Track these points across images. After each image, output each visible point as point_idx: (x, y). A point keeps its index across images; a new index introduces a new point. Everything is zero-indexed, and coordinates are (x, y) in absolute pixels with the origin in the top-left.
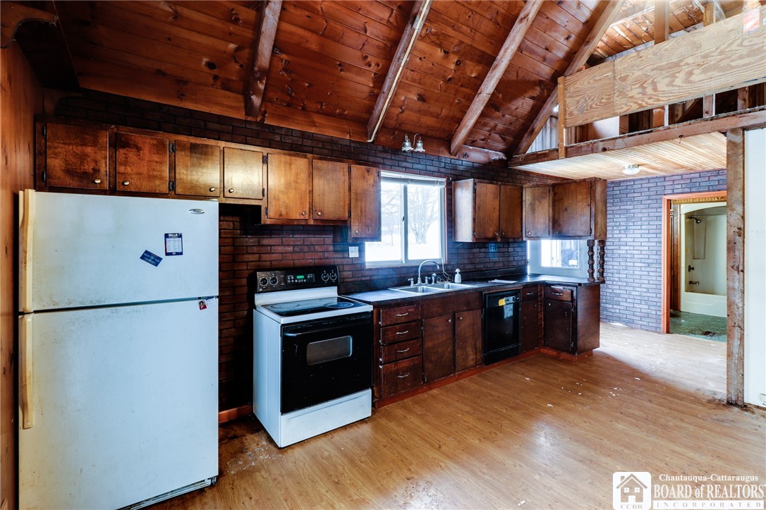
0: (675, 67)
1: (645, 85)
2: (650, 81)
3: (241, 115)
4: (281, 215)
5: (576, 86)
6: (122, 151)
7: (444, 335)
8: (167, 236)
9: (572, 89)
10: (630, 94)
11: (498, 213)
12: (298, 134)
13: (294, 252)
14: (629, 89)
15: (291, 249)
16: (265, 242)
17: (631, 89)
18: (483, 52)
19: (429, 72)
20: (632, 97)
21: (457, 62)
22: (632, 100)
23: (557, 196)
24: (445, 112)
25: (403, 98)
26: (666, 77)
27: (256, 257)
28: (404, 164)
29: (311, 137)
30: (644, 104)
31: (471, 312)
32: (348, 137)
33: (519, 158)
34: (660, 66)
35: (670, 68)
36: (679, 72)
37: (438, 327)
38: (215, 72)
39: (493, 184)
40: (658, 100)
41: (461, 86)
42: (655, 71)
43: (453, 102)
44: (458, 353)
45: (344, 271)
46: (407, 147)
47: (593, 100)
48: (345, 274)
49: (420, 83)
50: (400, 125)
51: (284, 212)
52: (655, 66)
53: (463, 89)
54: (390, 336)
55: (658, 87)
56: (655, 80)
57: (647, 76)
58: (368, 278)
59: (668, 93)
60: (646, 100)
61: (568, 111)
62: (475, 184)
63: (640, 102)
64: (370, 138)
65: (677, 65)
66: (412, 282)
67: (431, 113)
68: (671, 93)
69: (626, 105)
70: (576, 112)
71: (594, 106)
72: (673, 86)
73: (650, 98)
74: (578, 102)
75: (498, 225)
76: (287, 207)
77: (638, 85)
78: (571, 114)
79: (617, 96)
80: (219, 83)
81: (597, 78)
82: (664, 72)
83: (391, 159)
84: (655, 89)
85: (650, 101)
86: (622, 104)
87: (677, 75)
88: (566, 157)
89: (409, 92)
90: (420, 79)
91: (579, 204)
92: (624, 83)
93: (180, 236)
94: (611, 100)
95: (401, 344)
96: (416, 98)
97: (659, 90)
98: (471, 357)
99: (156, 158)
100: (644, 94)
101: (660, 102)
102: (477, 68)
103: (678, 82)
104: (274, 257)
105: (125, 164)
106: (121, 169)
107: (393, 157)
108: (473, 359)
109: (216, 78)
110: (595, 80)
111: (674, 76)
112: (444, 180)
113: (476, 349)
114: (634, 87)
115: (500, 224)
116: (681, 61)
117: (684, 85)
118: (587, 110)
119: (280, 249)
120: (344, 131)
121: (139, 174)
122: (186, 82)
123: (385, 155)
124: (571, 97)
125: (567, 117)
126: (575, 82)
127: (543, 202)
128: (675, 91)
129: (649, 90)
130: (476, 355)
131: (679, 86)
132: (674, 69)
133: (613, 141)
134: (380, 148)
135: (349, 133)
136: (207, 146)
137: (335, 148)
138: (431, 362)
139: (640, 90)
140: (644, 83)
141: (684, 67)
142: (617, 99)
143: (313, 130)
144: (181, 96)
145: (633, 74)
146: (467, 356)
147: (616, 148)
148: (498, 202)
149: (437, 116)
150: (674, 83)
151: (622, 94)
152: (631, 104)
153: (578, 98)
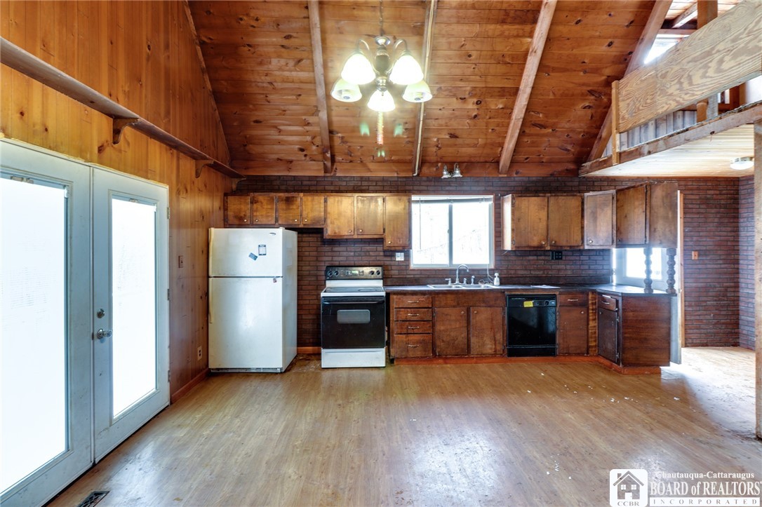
0: (708, 56)
1: (682, 80)
2: (686, 75)
3: (322, 174)
4: (335, 233)
5: (627, 89)
6: (255, 205)
7: (458, 323)
8: (259, 246)
9: (624, 93)
10: (670, 91)
11: (545, 223)
12: (359, 179)
13: (354, 256)
14: (668, 86)
15: (352, 254)
16: (336, 249)
17: (671, 86)
18: (501, 88)
19: (452, 116)
20: (671, 95)
21: (477, 102)
22: (670, 98)
23: (619, 202)
24: (481, 141)
25: (435, 140)
26: (700, 69)
27: (330, 258)
28: (447, 188)
29: (368, 179)
30: (681, 100)
31: (489, 308)
32: (396, 175)
33: (586, 167)
34: (695, 58)
35: (704, 58)
36: (711, 61)
37: (450, 315)
38: (305, 153)
39: (539, 196)
40: (693, 95)
41: (490, 118)
42: (691, 63)
43: (488, 132)
44: (473, 340)
45: (392, 270)
46: (446, 175)
47: (640, 101)
48: (393, 272)
49: (447, 126)
50: (441, 158)
51: (337, 231)
52: (690, 59)
53: (492, 120)
54: (403, 315)
55: (693, 81)
56: (690, 74)
57: (684, 70)
58: (412, 276)
59: (702, 86)
60: (683, 96)
61: (621, 114)
62: (513, 198)
63: (678, 99)
64: (415, 173)
65: (709, 53)
66: (450, 282)
67: (468, 144)
68: (705, 85)
69: (666, 104)
70: (627, 116)
71: (641, 108)
72: (706, 77)
73: (686, 94)
74: (628, 104)
75: (545, 234)
76: (339, 228)
77: (676, 81)
78: (623, 118)
79: (659, 95)
80: (308, 158)
81: (643, 78)
82: (698, 63)
83: (435, 186)
84: (691, 83)
85: (686, 97)
86: (663, 103)
87: (710, 65)
88: (620, 163)
89: (440, 134)
90: (446, 123)
91: (636, 210)
92: (664, 80)
93: (265, 246)
94: (654, 100)
95: (412, 322)
96: (447, 137)
97: (694, 83)
98: (489, 346)
99: (269, 207)
100: (681, 89)
101: (696, 97)
102: (501, 101)
103: (711, 72)
104: (341, 258)
105: (256, 211)
106: (255, 214)
107: (436, 184)
108: (491, 349)
109: (306, 155)
110: (642, 81)
111: (706, 67)
112: (492, 196)
113: (495, 340)
114: (673, 83)
115: (548, 234)
116: (713, 49)
117: (716, 75)
118: (635, 113)
119: (345, 254)
120: (393, 171)
121: (262, 215)
122: (291, 162)
123: (428, 183)
124: (623, 100)
125: (621, 122)
126: (626, 85)
127: (605, 209)
128: (708, 83)
129: (686, 85)
130: (495, 345)
131: (711, 77)
132: (707, 59)
133: (655, 143)
134: (424, 179)
135: (396, 172)
136: (293, 197)
137: (385, 184)
138: (443, 341)
139: (678, 86)
140: (681, 78)
141: (715, 55)
142: (658, 98)
143: (368, 174)
144: (289, 169)
145: (672, 69)
146: (484, 345)
147: (658, 150)
148: (546, 213)
149: (475, 146)
150: (707, 75)
151: (663, 92)
152: (671, 102)
153: (628, 101)
